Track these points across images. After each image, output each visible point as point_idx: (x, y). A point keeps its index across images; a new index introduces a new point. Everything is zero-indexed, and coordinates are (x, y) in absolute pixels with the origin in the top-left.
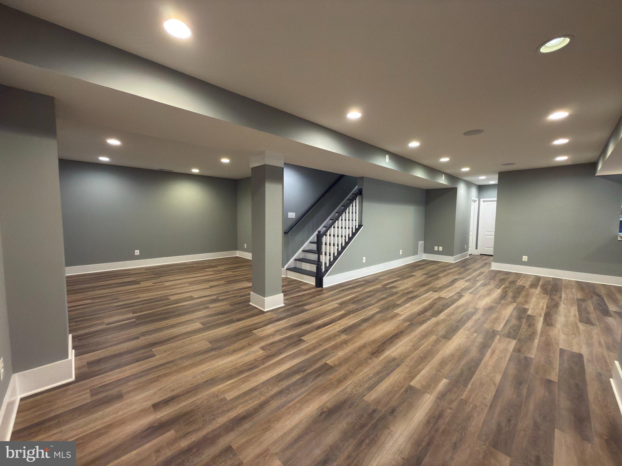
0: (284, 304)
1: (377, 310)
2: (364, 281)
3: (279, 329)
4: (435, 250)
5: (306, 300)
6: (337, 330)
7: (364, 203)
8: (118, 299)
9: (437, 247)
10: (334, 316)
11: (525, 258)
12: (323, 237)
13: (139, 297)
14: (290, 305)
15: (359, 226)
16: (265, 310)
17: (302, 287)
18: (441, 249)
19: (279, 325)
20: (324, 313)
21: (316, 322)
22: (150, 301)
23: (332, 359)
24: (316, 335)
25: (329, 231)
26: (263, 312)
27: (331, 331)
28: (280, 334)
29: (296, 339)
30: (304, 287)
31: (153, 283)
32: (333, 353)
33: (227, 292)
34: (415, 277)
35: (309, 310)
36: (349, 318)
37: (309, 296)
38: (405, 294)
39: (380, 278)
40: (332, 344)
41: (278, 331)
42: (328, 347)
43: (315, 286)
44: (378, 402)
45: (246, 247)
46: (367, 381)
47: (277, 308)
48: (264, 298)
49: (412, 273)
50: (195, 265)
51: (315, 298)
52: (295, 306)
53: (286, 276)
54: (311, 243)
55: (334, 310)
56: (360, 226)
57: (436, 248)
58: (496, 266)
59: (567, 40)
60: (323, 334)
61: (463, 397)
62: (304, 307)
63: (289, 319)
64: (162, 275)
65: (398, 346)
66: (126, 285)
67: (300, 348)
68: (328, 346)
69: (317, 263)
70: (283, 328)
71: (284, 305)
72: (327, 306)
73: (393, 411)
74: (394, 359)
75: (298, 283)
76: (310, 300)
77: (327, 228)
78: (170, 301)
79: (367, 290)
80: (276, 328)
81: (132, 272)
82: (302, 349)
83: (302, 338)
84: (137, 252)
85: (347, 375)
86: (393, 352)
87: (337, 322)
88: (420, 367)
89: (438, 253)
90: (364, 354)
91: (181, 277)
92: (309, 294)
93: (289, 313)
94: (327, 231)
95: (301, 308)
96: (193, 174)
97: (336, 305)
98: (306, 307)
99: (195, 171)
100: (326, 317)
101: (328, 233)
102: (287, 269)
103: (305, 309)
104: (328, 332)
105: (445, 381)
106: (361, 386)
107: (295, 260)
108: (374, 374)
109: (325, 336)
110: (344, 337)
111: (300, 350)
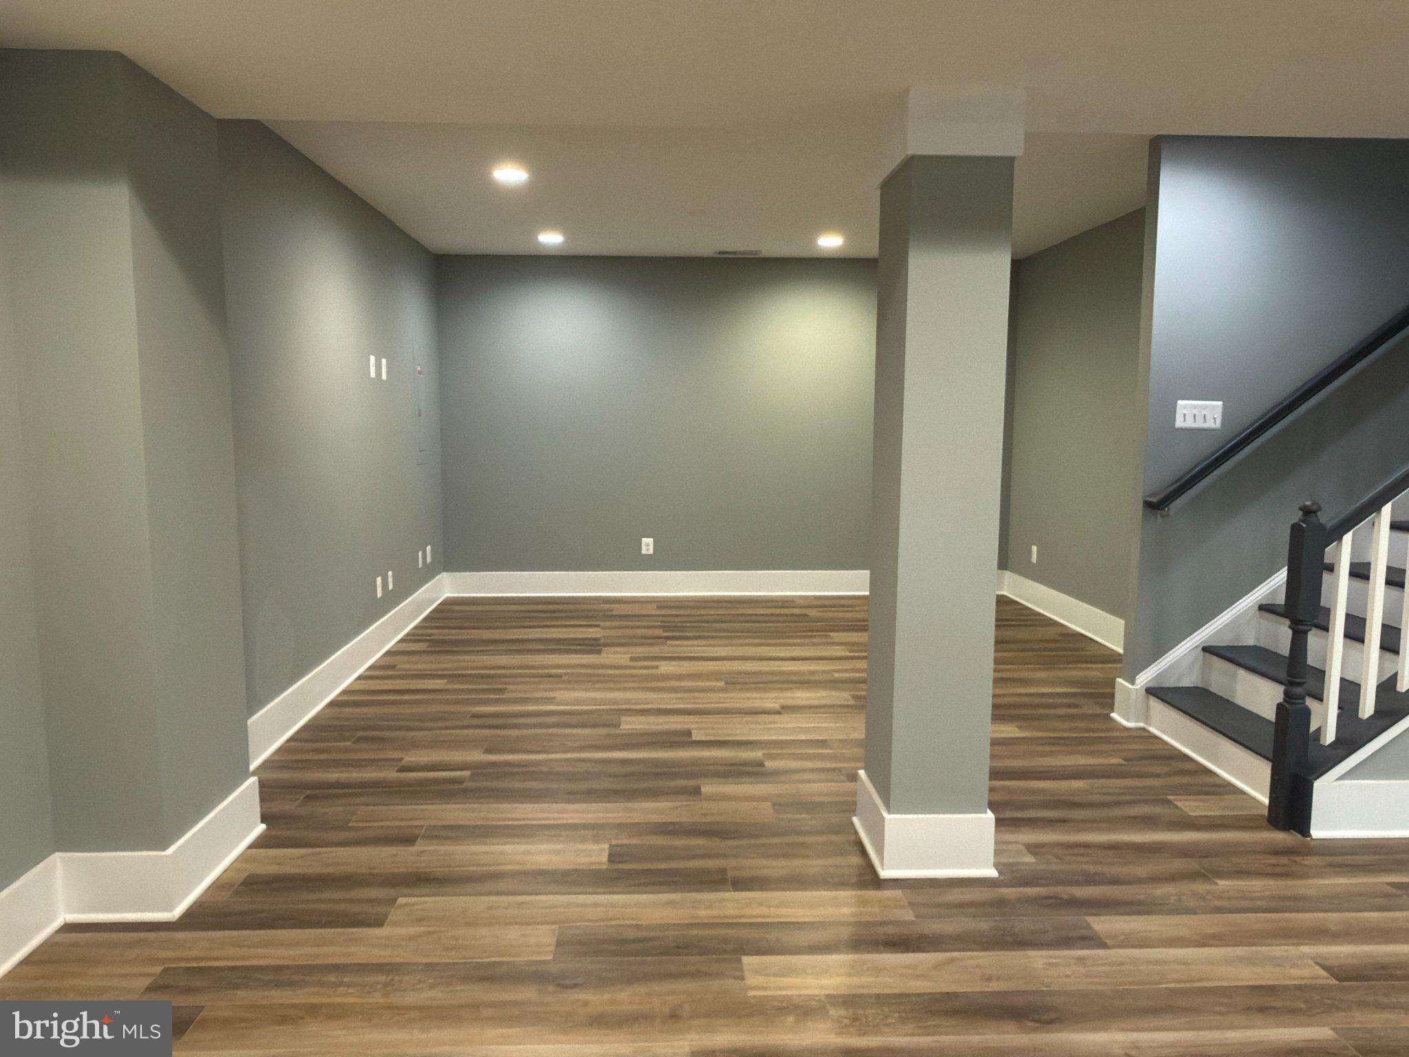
0: (996, 866)
5: (1140, 881)
8: (502, 691)
13: (551, 700)
17: (1178, 804)
22: (566, 719)
31: (632, 659)
33: (822, 743)
35: (1104, 946)
37: (1178, 864)
43: (1266, 812)
45: (1034, 559)
47: (952, 879)
50: (813, 613)
51: (1200, 887)
53: (1141, 725)
62: (1090, 919)
64: (687, 634)
66: (560, 652)
71: (993, 873)
75: (1182, 773)
76: (1161, 891)
78: (618, 732)
81: (618, 609)
84: (647, 545)
91: (722, 652)
92: (1185, 851)
93: (984, 925)
95: (1067, 918)
96: (822, 256)
99: (830, 242)
102: (1151, 691)
107: (1207, 649)
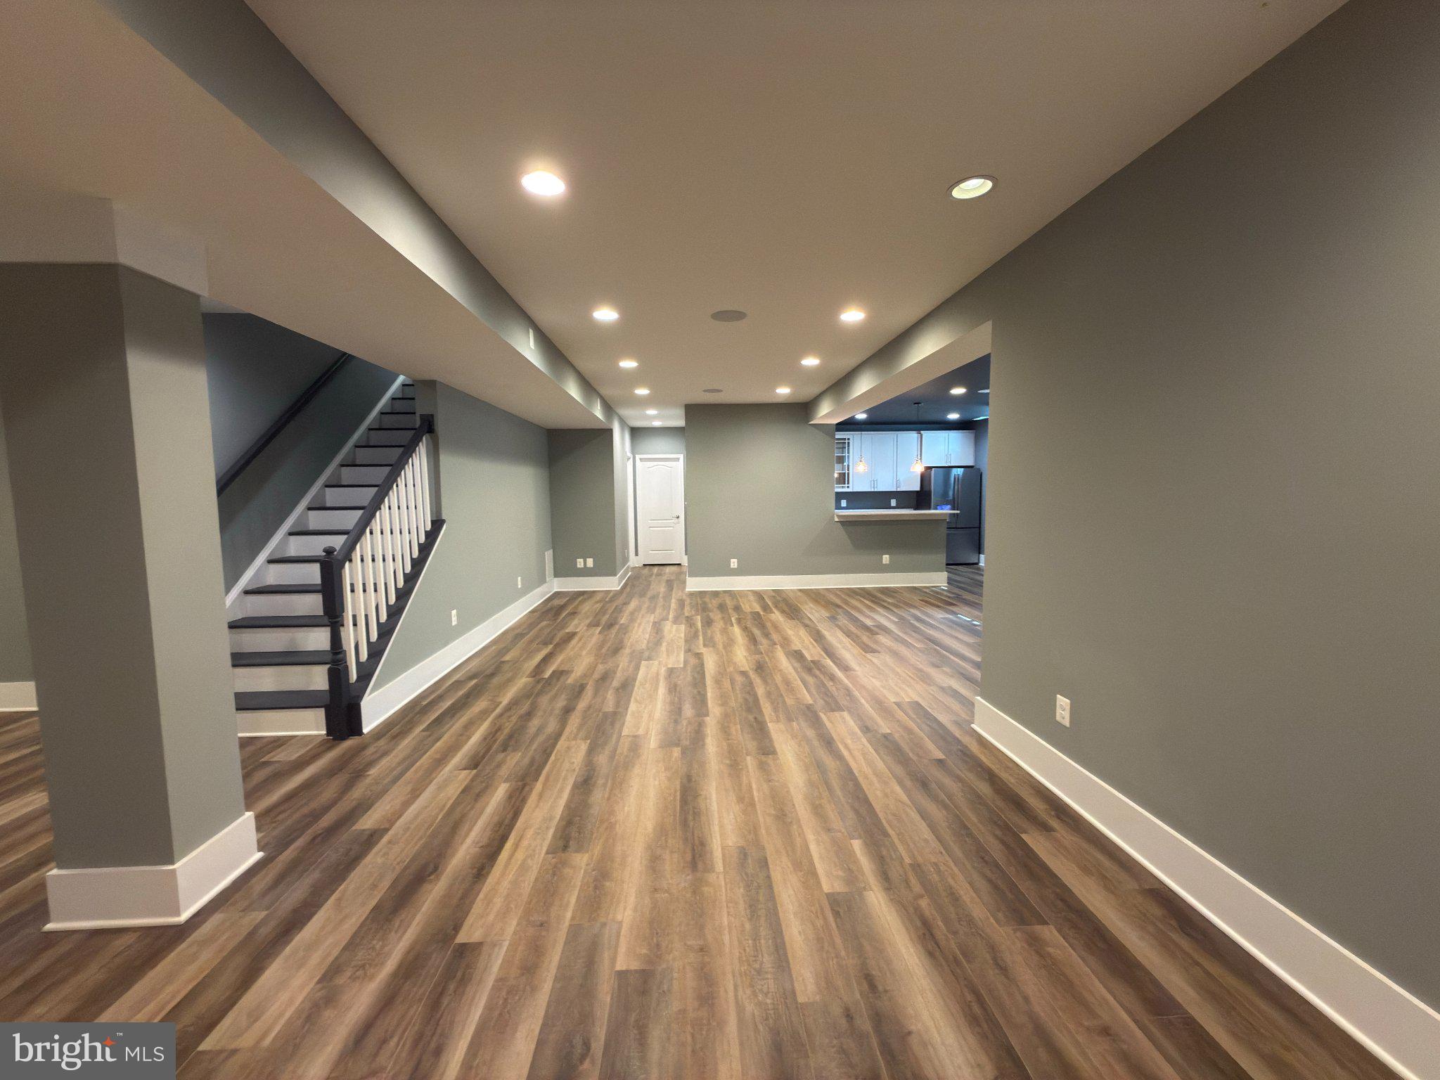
1: (584, 747)
2: (471, 678)
3: (331, 959)
4: (578, 566)
6: (545, 849)
7: (442, 457)
9: (582, 560)
10: (490, 809)
11: (734, 563)
12: (343, 566)
14: (293, 841)
15: (433, 522)
16: (185, 916)
18: (590, 563)
19: (311, 947)
20: (449, 813)
21: (453, 855)
23: (622, 949)
24: (498, 902)
25: (358, 547)
26: (178, 933)
27: (529, 861)
28: (353, 978)
29: (438, 961)
30: (283, 756)
32: (604, 925)
34: (579, 635)
36: (541, 796)
38: (600, 682)
39: (507, 658)
40: (573, 900)
41: (332, 972)
42: (573, 918)
44: (827, 983)
46: (755, 946)
48: (171, 867)
49: (563, 628)
52: (314, 839)
54: (247, 592)
55: (473, 794)
56: (437, 524)
57: (580, 563)
58: (695, 584)
59: (988, 185)
60: (515, 883)
61: (907, 860)
63: (339, 900)
65: (716, 815)
67: (490, 981)
68: (569, 915)
69: (329, 657)
70: (345, 949)
72: (440, 788)
73: (870, 983)
74: (743, 854)
77: (353, 535)
79: (505, 700)
80: (317, 961)
82: (501, 980)
83: (461, 938)
85: (702, 969)
86: (723, 835)
87: (520, 824)
88: (798, 841)
89: (586, 572)
90: (676, 879)
94: (352, 548)
97: (465, 776)
98: (367, 822)
100: (467, 826)
101: (357, 555)
103: (367, 832)
104: (523, 868)
105: (857, 845)
106: (759, 972)
108: (750, 920)
109: (527, 887)
110: (581, 862)
111: (495, 989)
